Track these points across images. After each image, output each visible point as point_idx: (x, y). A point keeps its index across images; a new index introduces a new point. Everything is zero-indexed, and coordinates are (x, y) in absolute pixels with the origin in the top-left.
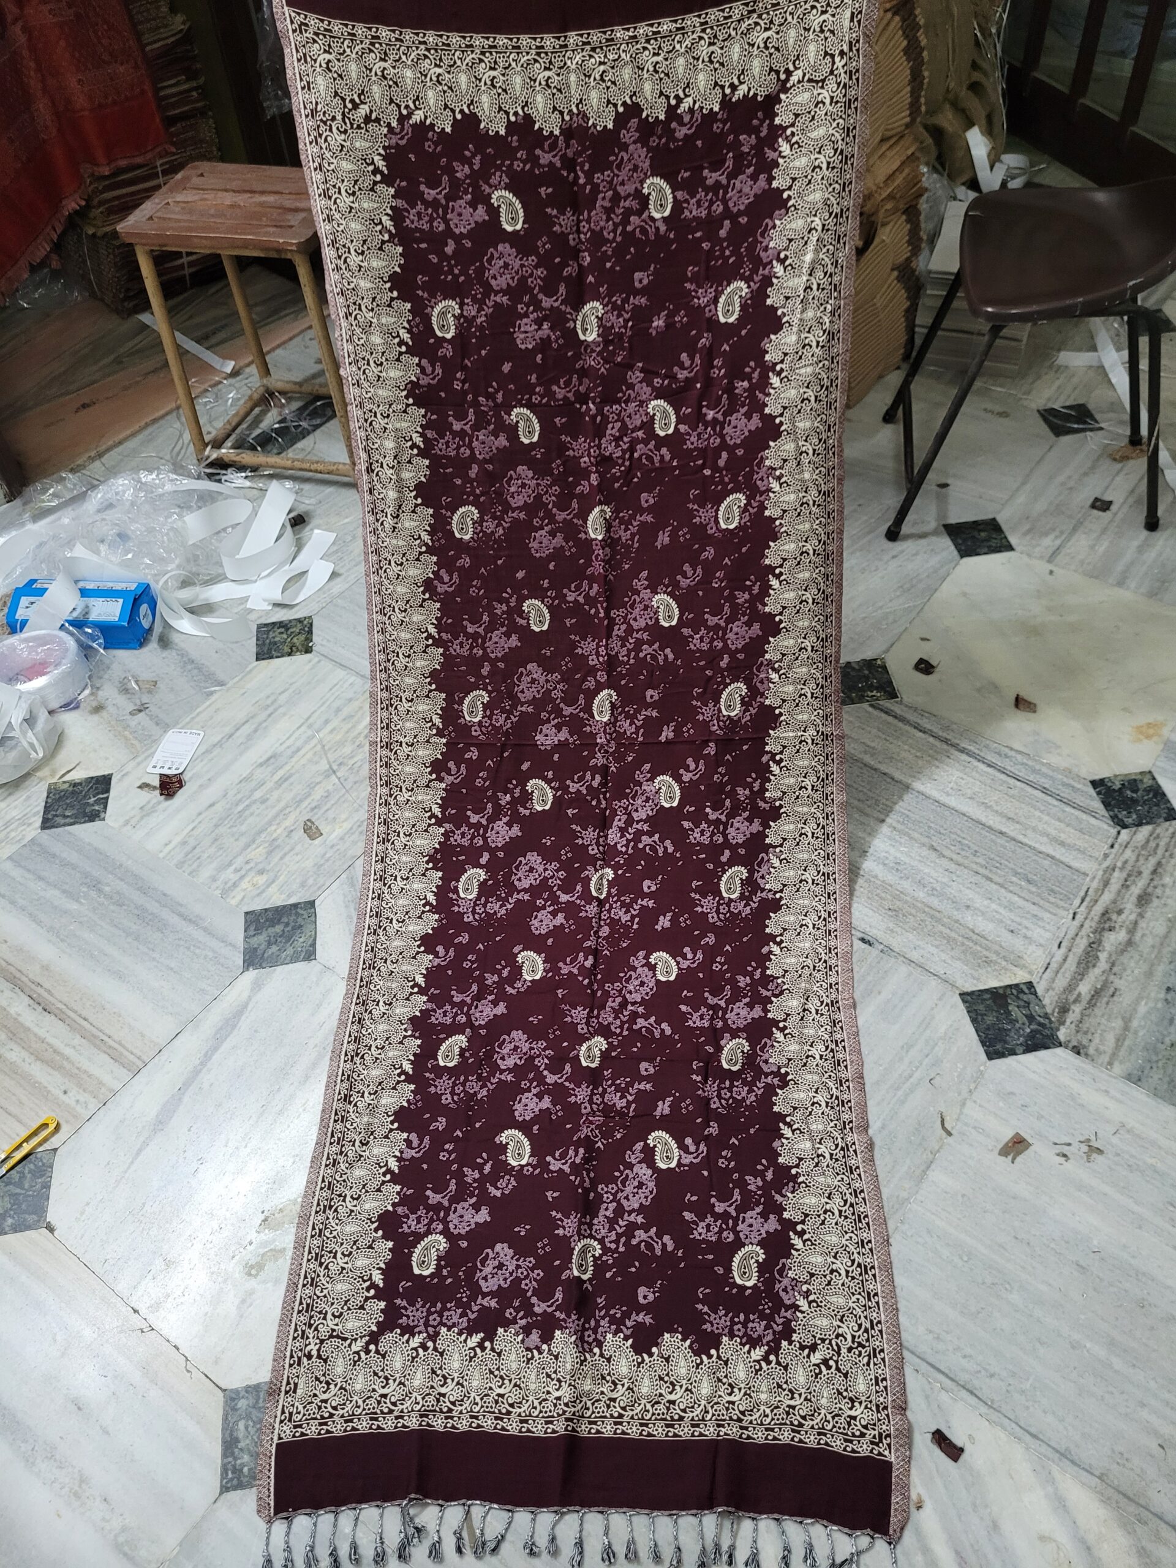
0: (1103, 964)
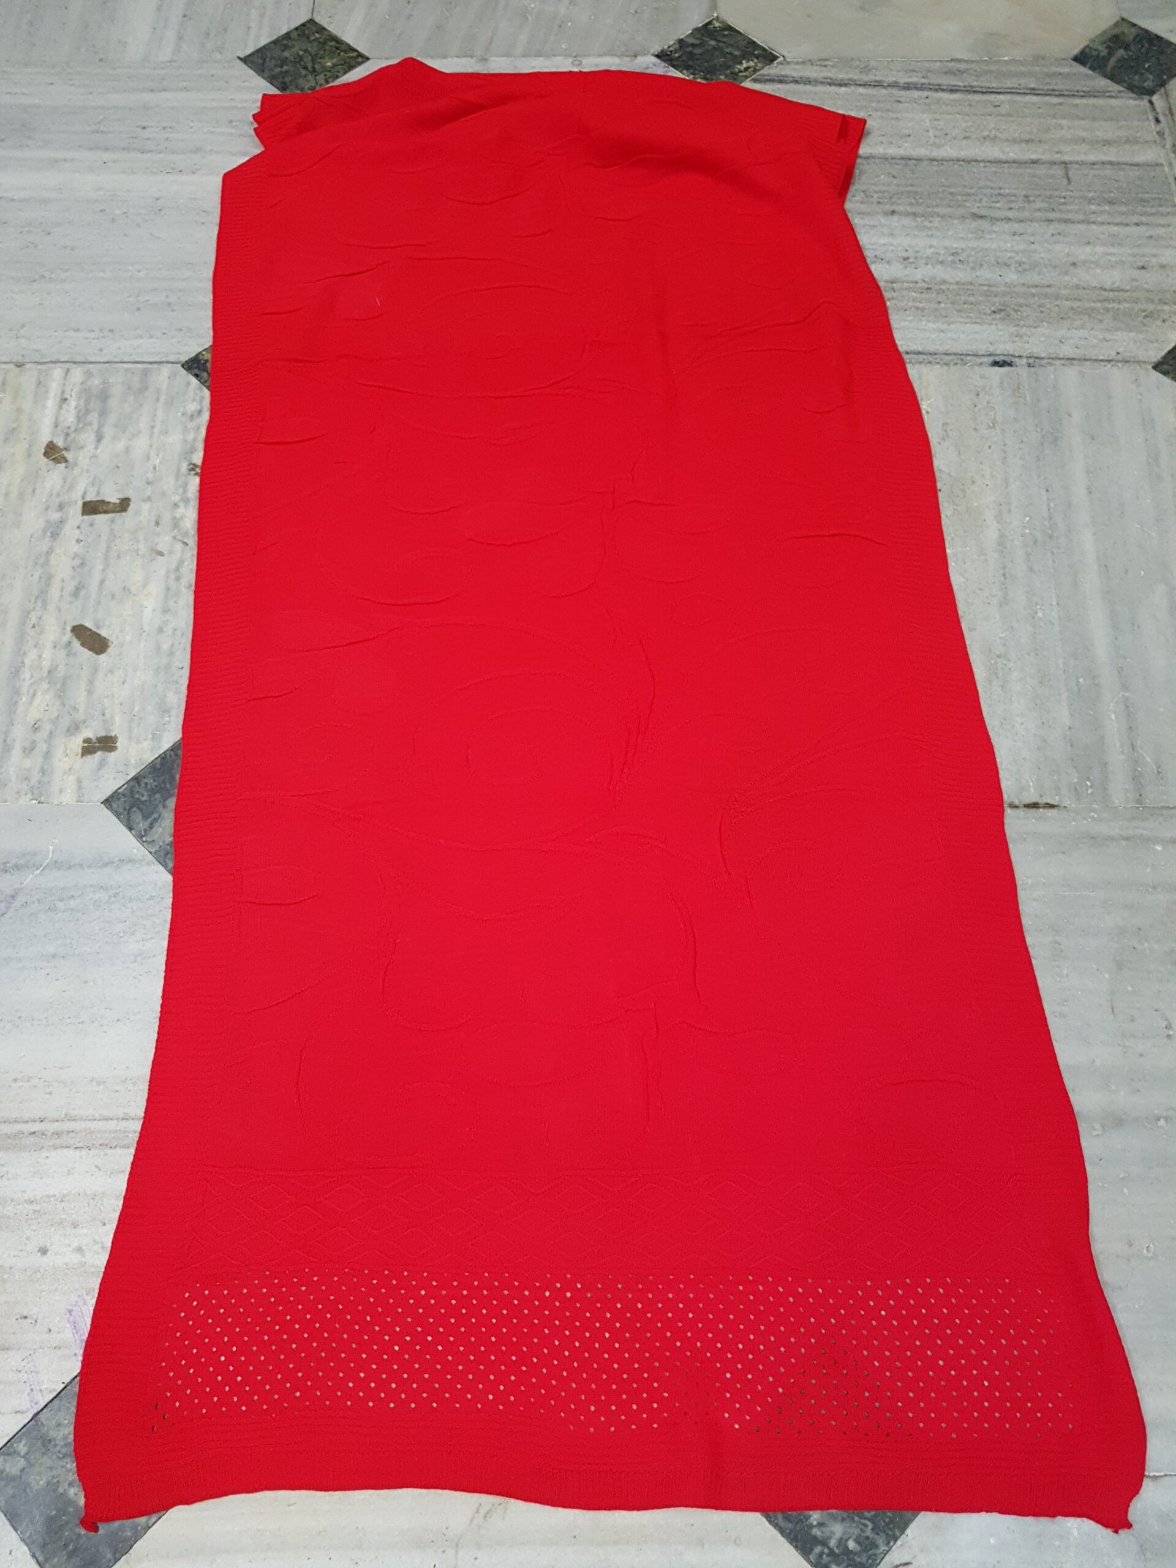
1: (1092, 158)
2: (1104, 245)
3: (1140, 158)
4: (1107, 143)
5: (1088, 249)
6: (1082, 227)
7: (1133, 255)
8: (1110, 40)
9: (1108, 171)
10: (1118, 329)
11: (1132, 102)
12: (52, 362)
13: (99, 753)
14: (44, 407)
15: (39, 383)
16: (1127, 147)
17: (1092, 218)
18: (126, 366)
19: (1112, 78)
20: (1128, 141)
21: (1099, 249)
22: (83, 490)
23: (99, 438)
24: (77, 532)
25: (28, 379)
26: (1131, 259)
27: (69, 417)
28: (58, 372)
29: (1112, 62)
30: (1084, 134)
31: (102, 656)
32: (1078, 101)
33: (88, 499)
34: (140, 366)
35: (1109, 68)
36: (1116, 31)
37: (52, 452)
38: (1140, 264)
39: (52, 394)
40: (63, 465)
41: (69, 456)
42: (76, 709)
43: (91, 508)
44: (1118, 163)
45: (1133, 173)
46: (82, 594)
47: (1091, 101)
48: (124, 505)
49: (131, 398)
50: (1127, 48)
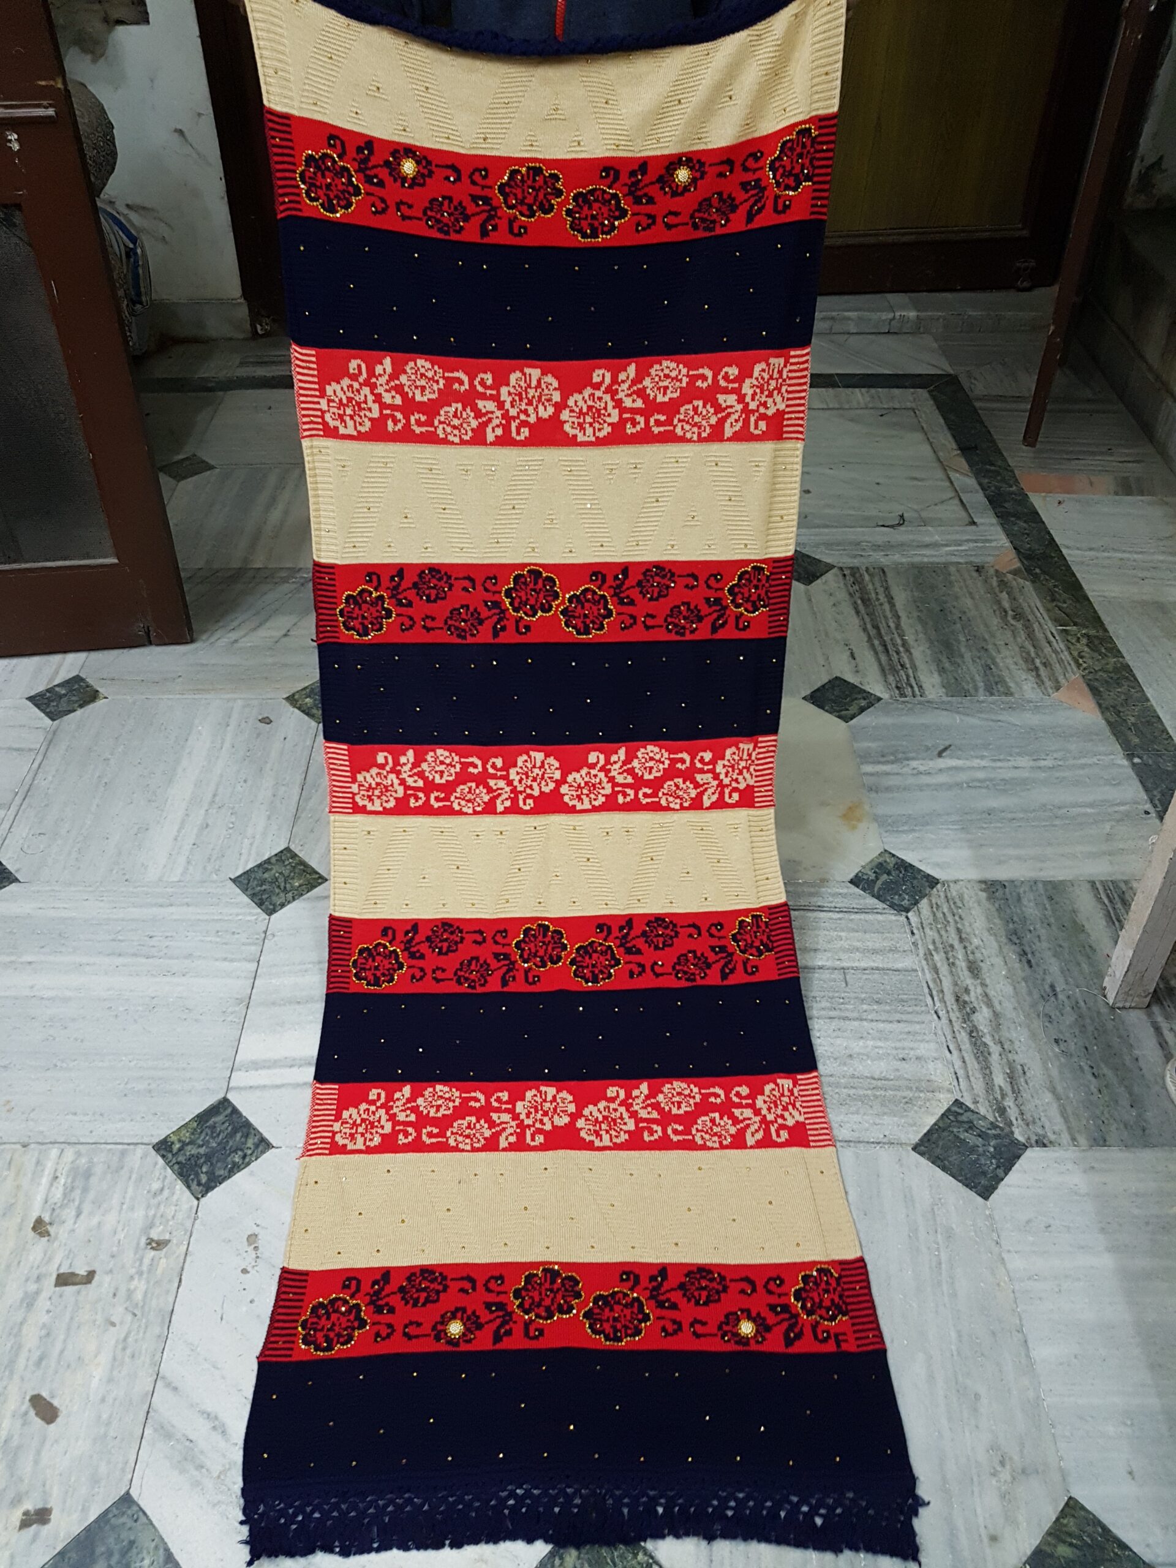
0: (995, 1049)
1: (863, 964)
2: (873, 1039)
3: (899, 966)
4: (875, 952)
5: (861, 1043)
6: (856, 1023)
7: (896, 1049)
8: (877, 867)
9: (876, 976)
10: (885, 1114)
11: (893, 918)
12: (51, 1143)
13: (34, 1526)
14: (39, 1184)
15: (38, 1163)
16: (890, 955)
17: (864, 1015)
18: (109, 1147)
19: (878, 897)
20: (891, 950)
21: (870, 1043)
22: (60, 1263)
23: (78, 1216)
24: (48, 1303)
25: (29, 1159)
26: (894, 1052)
27: (58, 1193)
28: (54, 1152)
29: (879, 883)
30: (858, 944)
31: (52, 1426)
32: (853, 916)
33: (62, 1271)
34: (120, 1147)
35: (876, 889)
36: (881, 860)
37: (40, 1227)
38: (901, 1056)
39: (46, 1172)
40: (46, 1238)
41: (51, 1230)
42: (21, 1480)
43: (64, 1280)
44: (883, 969)
45: (896, 977)
46: (44, 1363)
47: (862, 916)
48: (90, 1276)
49: (109, 1176)
50: (889, 873)
